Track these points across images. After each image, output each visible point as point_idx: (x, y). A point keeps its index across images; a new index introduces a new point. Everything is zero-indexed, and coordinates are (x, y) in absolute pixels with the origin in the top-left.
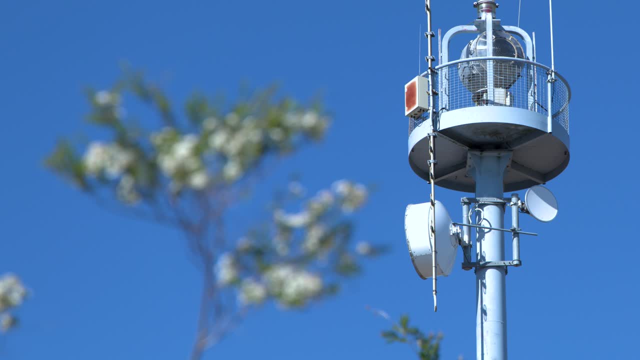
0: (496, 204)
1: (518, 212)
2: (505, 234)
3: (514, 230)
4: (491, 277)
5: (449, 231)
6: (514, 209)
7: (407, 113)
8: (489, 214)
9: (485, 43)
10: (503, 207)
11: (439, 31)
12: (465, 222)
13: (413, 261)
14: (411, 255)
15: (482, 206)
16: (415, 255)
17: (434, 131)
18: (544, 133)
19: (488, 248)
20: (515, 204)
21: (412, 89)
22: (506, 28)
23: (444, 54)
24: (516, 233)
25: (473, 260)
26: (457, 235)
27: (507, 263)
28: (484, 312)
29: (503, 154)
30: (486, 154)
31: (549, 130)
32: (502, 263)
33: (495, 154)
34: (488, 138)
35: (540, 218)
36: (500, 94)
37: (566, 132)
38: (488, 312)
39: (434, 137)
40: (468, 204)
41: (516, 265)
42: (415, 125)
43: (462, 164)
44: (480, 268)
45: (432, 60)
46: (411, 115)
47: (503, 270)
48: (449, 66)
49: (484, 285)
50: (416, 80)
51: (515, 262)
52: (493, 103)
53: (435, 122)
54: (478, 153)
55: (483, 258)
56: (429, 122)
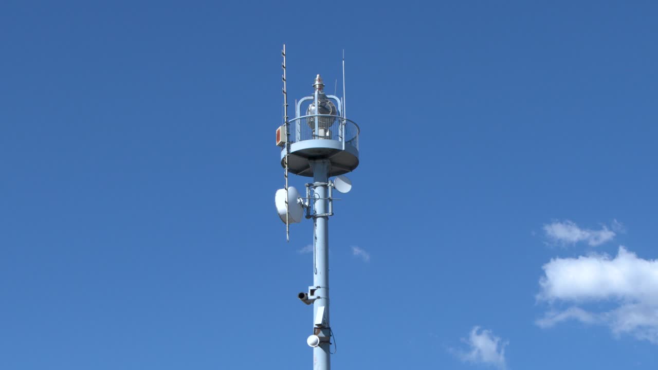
0: (322, 186)
1: (332, 189)
2: (326, 201)
3: (329, 199)
4: (319, 222)
5: (297, 201)
6: (330, 188)
7: (277, 144)
8: (318, 191)
9: (314, 106)
10: (326, 187)
11: (296, 101)
12: (307, 197)
13: (280, 217)
14: (279, 214)
15: (315, 187)
16: (280, 214)
17: (288, 153)
18: (341, 150)
19: (318, 207)
20: (330, 185)
21: (279, 132)
22: (328, 96)
23: (298, 112)
24: (331, 200)
25: (311, 214)
26: (301, 203)
27: (327, 214)
28: (316, 238)
29: (325, 160)
30: (317, 161)
31: (344, 149)
32: (324, 215)
33: (321, 161)
34: (318, 154)
35: (342, 192)
36: (321, 132)
37: (356, 150)
38: (317, 238)
39: (288, 157)
40: (309, 186)
41: (331, 215)
42: (282, 150)
43: (308, 167)
44: (315, 217)
45: (287, 118)
46: (279, 145)
47: (326, 218)
48: (301, 119)
49: (316, 225)
50: (280, 128)
51: (330, 214)
52: (319, 137)
53: (288, 149)
54: (313, 161)
55: (316, 212)
56: (285, 149)
